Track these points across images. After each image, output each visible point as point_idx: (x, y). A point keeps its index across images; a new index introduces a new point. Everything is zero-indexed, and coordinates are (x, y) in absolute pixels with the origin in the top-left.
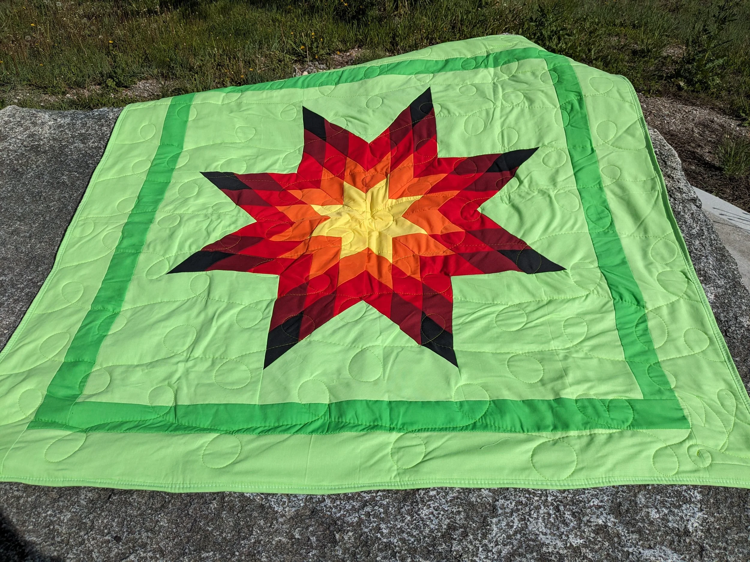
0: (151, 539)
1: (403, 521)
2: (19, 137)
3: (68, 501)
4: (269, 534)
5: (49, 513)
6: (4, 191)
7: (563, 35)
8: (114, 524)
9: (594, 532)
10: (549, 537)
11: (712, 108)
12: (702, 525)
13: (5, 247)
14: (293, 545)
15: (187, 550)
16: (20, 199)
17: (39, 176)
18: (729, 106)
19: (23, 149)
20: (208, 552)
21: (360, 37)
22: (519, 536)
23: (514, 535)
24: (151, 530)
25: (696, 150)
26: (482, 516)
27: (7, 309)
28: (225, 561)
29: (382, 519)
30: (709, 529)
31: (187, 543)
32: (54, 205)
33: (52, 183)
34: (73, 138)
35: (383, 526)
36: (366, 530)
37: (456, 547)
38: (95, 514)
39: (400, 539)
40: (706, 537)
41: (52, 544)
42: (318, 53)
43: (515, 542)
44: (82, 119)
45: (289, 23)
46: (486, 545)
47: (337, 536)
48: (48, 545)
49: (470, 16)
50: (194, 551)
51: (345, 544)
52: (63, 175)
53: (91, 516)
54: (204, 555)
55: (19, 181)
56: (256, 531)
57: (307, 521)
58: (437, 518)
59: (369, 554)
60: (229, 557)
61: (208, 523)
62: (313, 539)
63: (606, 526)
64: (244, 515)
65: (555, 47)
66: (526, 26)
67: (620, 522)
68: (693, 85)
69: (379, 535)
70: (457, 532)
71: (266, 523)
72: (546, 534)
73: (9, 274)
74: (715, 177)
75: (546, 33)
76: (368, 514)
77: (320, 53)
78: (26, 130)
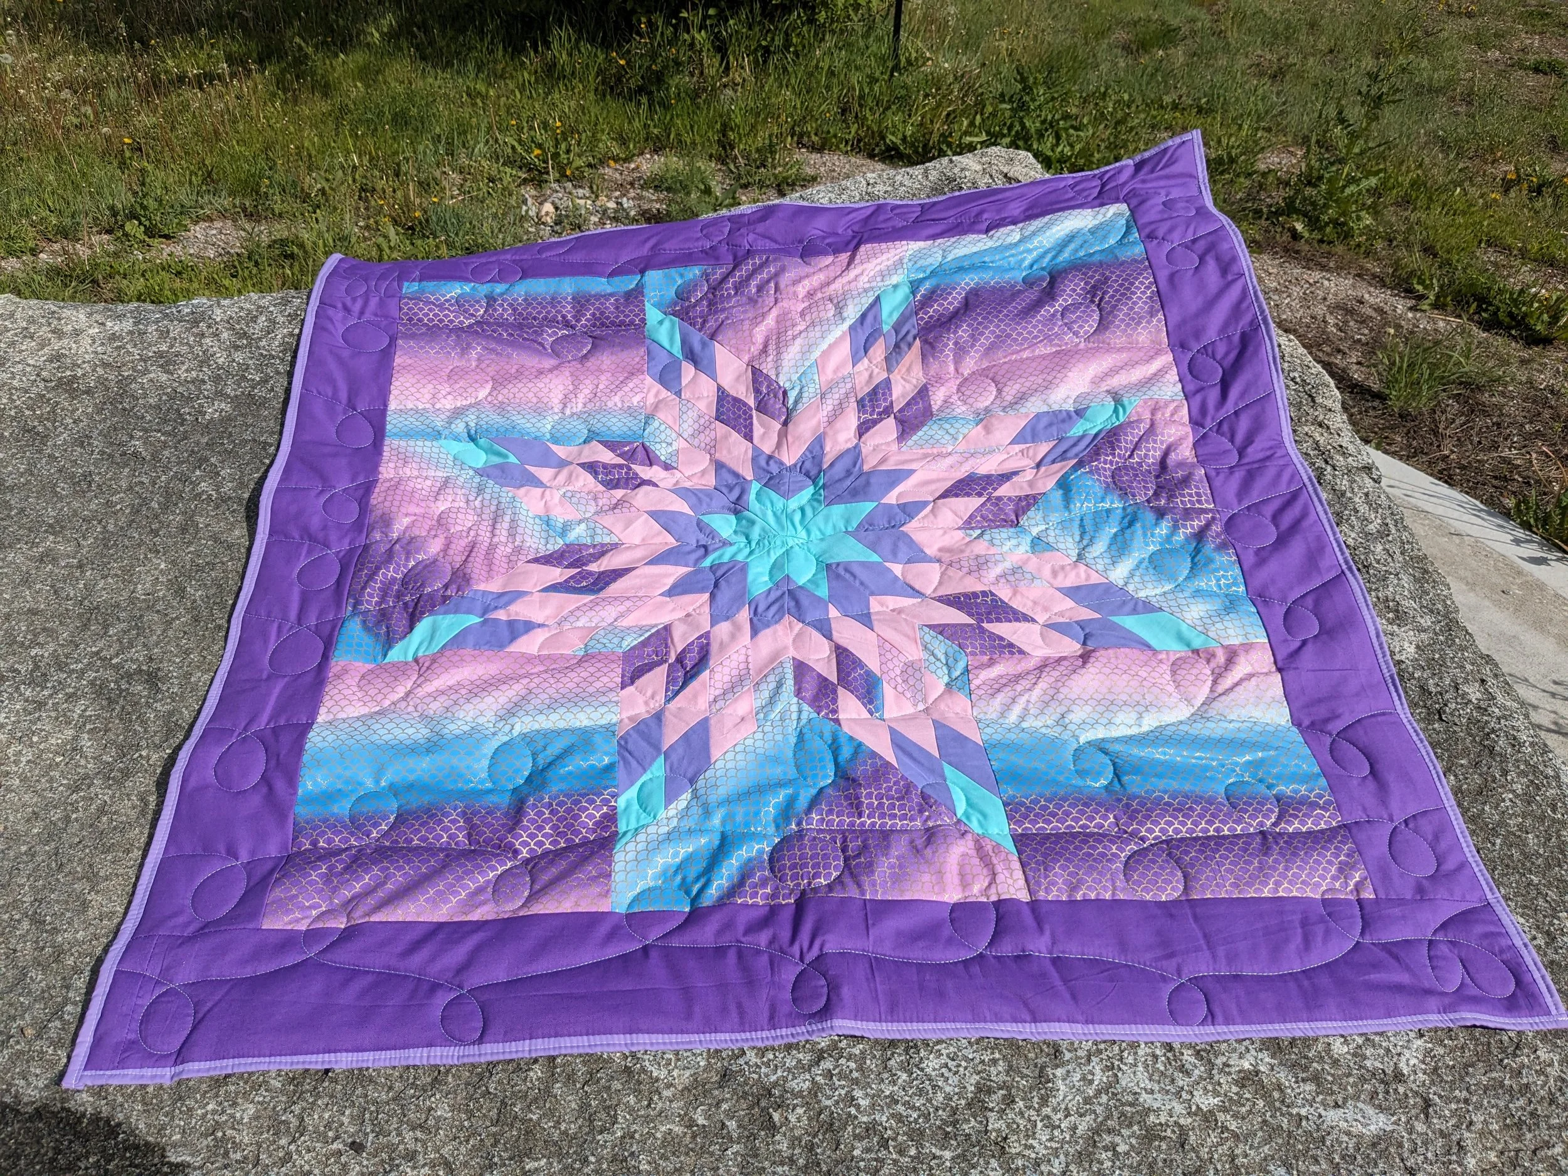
0: (424, 1143)
1: (894, 1083)
2: (31, 362)
3: (246, 1083)
4: (647, 1120)
5: (210, 1107)
6: (11, 473)
7: (1066, 130)
8: (346, 1120)
9: (1236, 1082)
10: (1158, 1096)
11: (1359, 275)
12: (1423, 1062)
13: (30, 588)
14: (694, 1137)
15: (496, 1159)
16: (49, 490)
17: (82, 441)
18: (1391, 271)
19: (42, 385)
20: (537, 1159)
21: (656, 131)
22: (1104, 1098)
23: (1096, 1097)
24: (420, 1126)
25: (1333, 359)
26: (1036, 1066)
27: (53, 714)
28: (571, 1174)
29: (856, 1082)
30: (1436, 1069)
31: (494, 1145)
32: (122, 500)
33: (111, 456)
34: (145, 361)
35: (858, 1093)
36: (828, 1103)
37: (996, 1124)
38: (304, 1104)
39: (893, 1116)
40: (1433, 1083)
41: (226, 1167)
42: (570, 163)
43: (1099, 1110)
44: (157, 322)
45: (503, 99)
46: (1048, 1117)
47: (776, 1116)
48: (217, 1169)
49: (876, 88)
50: (511, 1159)
51: (792, 1130)
52: (132, 437)
53: (297, 1109)
54: (530, 1165)
55: (40, 452)
56: (622, 1115)
57: (716, 1092)
58: (956, 1073)
59: (838, 1145)
60: (577, 1165)
61: (529, 1106)
62: (732, 1124)
63: (1257, 1073)
64: (595, 1088)
65: (1050, 153)
66: (989, 109)
67: (1281, 1064)
68: (1321, 229)
69: (853, 1111)
70: (994, 1097)
71: (640, 1101)
72: (1152, 1092)
73: (47, 643)
74: (1371, 413)
75: (1032, 125)
76: (829, 1075)
77: (574, 165)
78: (42, 346)
